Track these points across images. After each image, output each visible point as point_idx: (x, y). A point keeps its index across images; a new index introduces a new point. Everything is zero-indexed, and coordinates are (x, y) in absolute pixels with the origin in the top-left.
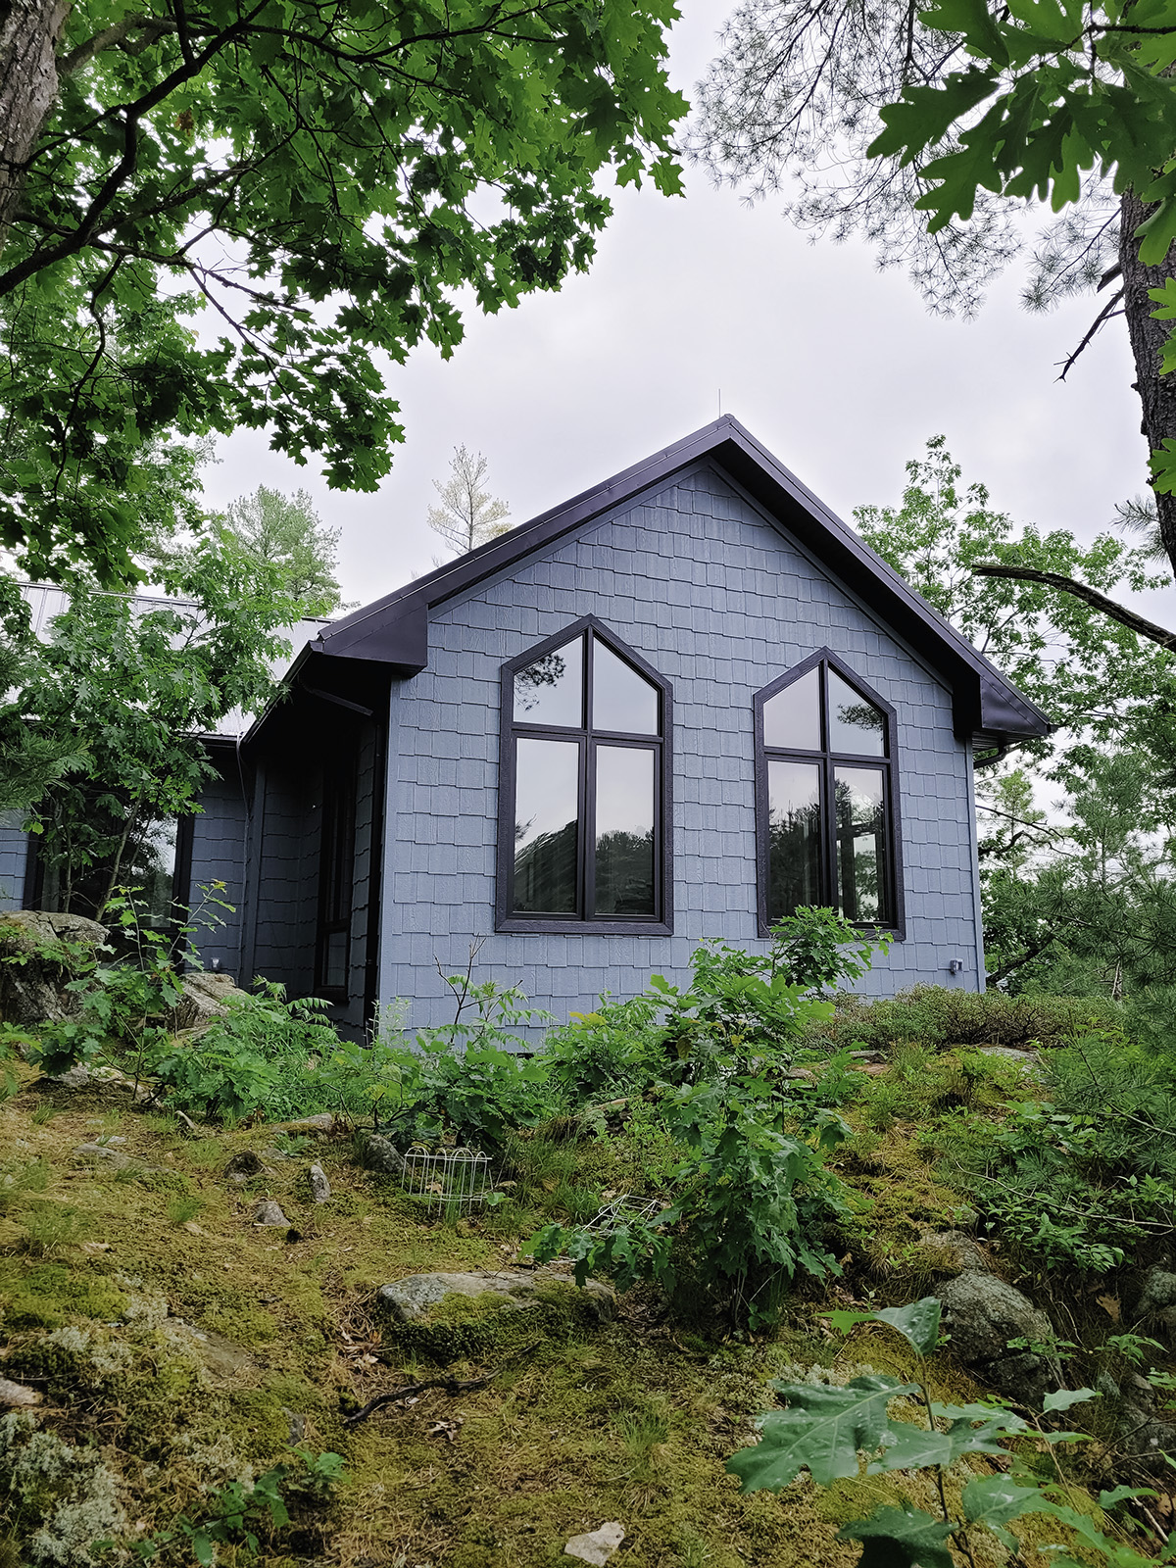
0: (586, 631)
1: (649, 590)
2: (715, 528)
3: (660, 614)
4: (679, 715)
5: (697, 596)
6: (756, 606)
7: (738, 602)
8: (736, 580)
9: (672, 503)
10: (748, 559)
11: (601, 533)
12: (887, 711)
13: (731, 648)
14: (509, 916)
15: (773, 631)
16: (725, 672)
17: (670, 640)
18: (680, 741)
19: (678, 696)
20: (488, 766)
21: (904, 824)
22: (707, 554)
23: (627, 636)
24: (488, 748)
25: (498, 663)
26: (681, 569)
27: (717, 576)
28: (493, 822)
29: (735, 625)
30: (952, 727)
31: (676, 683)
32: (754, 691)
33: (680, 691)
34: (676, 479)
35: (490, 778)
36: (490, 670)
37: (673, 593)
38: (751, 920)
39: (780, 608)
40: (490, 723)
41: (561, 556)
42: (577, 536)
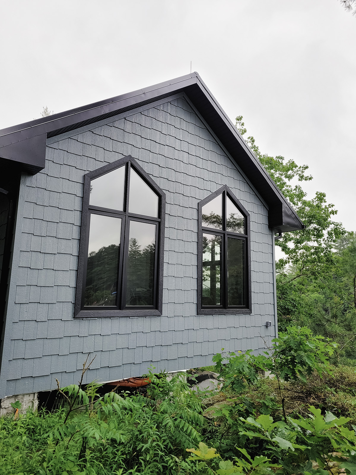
0: (127, 163)
1: (157, 148)
2: (185, 125)
3: (161, 161)
4: (168, 209)
5: (177, 155)
6: (200, 163)
7: (193, 160)
8: (193, 150)
9: (167, 109)
10: (198, 142)
11: (135, 116)
12: (247, 215)
13: (190, 181)
14: (83, 308)
15: (206, 175)
16: (187, 191)
17: (165, 173)
18: (168, 222)
19: (167, 200)
20: (75, 227)
21: (252, 263)
22: (181, 136)
23: (147, 168)
24: (75, 217)
25: (83, 173)
26: (169, 141)
27: (185, 147)
28: (76, 258)
29: (192, 170)
30: (268, 224)
31: (167, 193)
32: (199, 201)
33: (169, 198)
34: (170, 99)
35: (75, 233)
36: (78, 176)
37: (166, 151)
38: (195, 307)
39: (209, 165)
40: (77, 204)
41: (116, 124)
42: (125, 116)
